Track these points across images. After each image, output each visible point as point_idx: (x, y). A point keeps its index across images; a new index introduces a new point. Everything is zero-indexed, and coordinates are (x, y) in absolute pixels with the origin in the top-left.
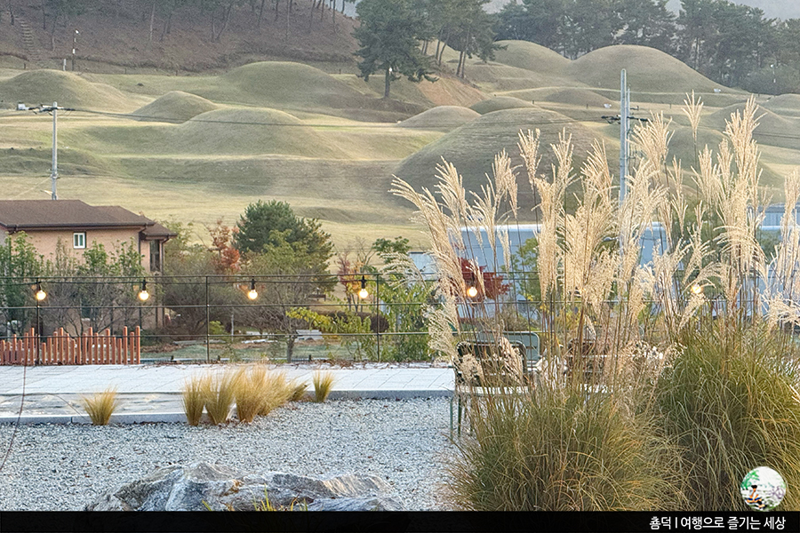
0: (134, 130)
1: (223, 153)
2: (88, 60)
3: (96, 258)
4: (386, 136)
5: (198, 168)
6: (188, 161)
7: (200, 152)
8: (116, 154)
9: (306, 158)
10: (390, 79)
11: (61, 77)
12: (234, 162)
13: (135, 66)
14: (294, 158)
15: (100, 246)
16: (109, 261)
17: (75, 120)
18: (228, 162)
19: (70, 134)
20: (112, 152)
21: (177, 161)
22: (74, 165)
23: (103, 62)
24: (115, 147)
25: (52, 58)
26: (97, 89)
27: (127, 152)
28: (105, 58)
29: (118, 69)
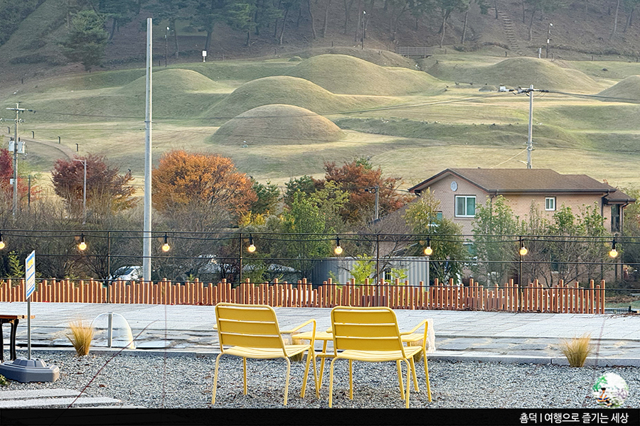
0: (599, 109)
2: (560, 48)
3: (564, 220)
8: (582, 129)
11: (537, 64)
13: (601, 54)
15: (568, 209)
16: (576, 222)
17: (547, 100)
19: (544, 113)
20: (579, 128)
22: (546, 139)
23: (573, 50)
24: (581, 124)
25: (529, 47)
26: (567, 73)
27: (592, 128)
28: (575, 47)
29: (585, 56)
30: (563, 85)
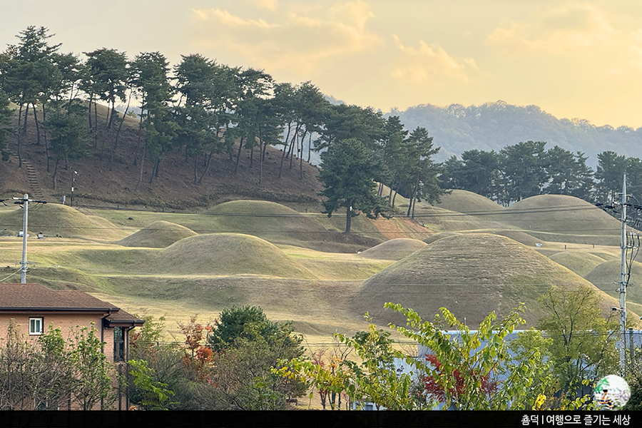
0: (122, 253)
1: (201, 273)
2: (85, 197)
3: (53, 345)
4: (348, 264)
5: (178, 285)
6: (170, 280)
7: (181, 272)
8: (104, 273)
9: (277, 277)
10: (351, 215)
11: (60, 210)
12: (211, 280)
13: (127, 204)
14: (266, 277)
15: (57, 330)
16: (67, 348)
17: (68, 245)
18: (206, 280)
19: (63, 256)
20: (101, 272)
21: (160, 279)
22: (65, 282)
23: (98, 199)
24: (104, 268)
25: (54, 196)
26: (91, 220)
27: (115, 273)
28: (99, 196)
29: (111, 205)
30: (86, 231)
